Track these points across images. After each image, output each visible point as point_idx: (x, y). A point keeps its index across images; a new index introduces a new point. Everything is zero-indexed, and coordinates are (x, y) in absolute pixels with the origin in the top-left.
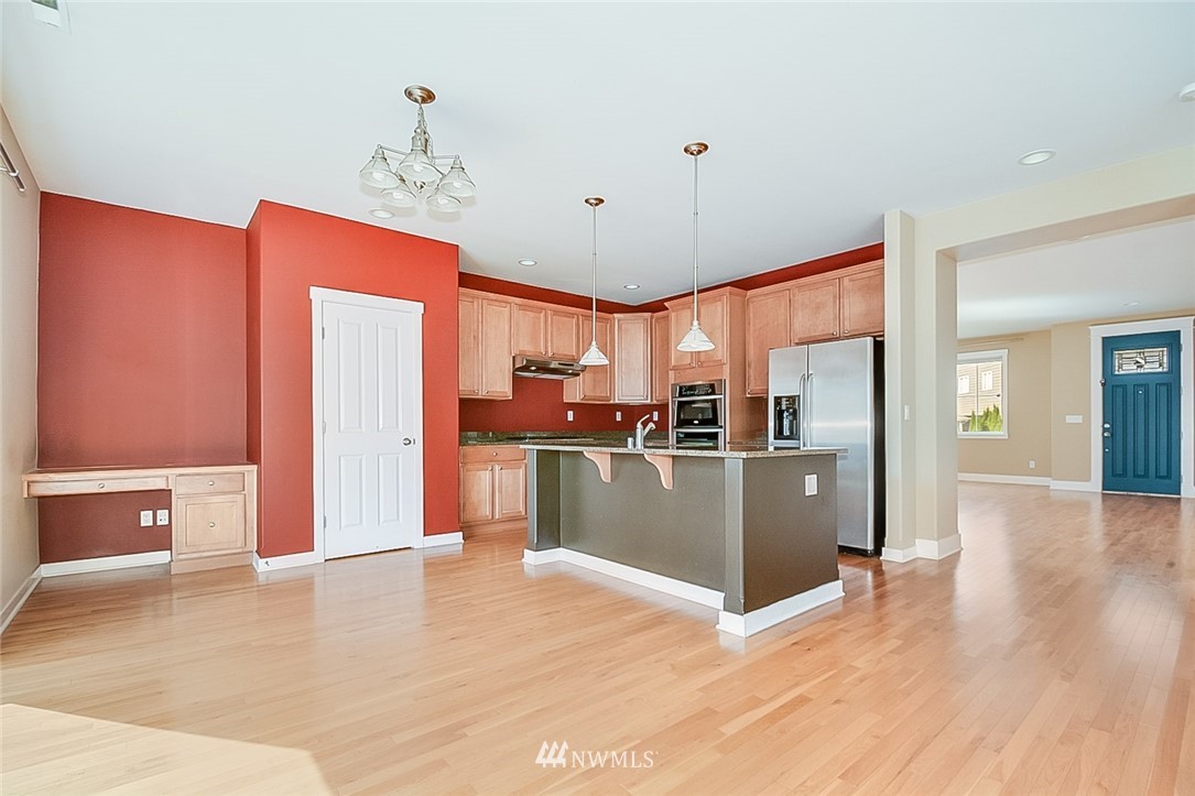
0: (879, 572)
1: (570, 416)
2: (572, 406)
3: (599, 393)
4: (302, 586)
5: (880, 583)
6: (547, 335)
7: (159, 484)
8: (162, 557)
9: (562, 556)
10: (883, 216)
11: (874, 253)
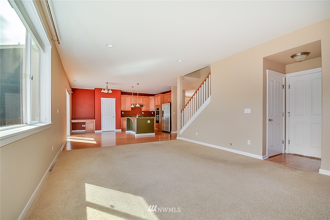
0: (170, 134)
1: (143, 113)
2: (143, 112)
3: (147, 110)
4: (100, 134)
5: (171, 136)
6: (138, 101)
7: (84, 121)
8: (85, 131)
9: (130, 131)
10: (171, 87)
11: (170, 91)
